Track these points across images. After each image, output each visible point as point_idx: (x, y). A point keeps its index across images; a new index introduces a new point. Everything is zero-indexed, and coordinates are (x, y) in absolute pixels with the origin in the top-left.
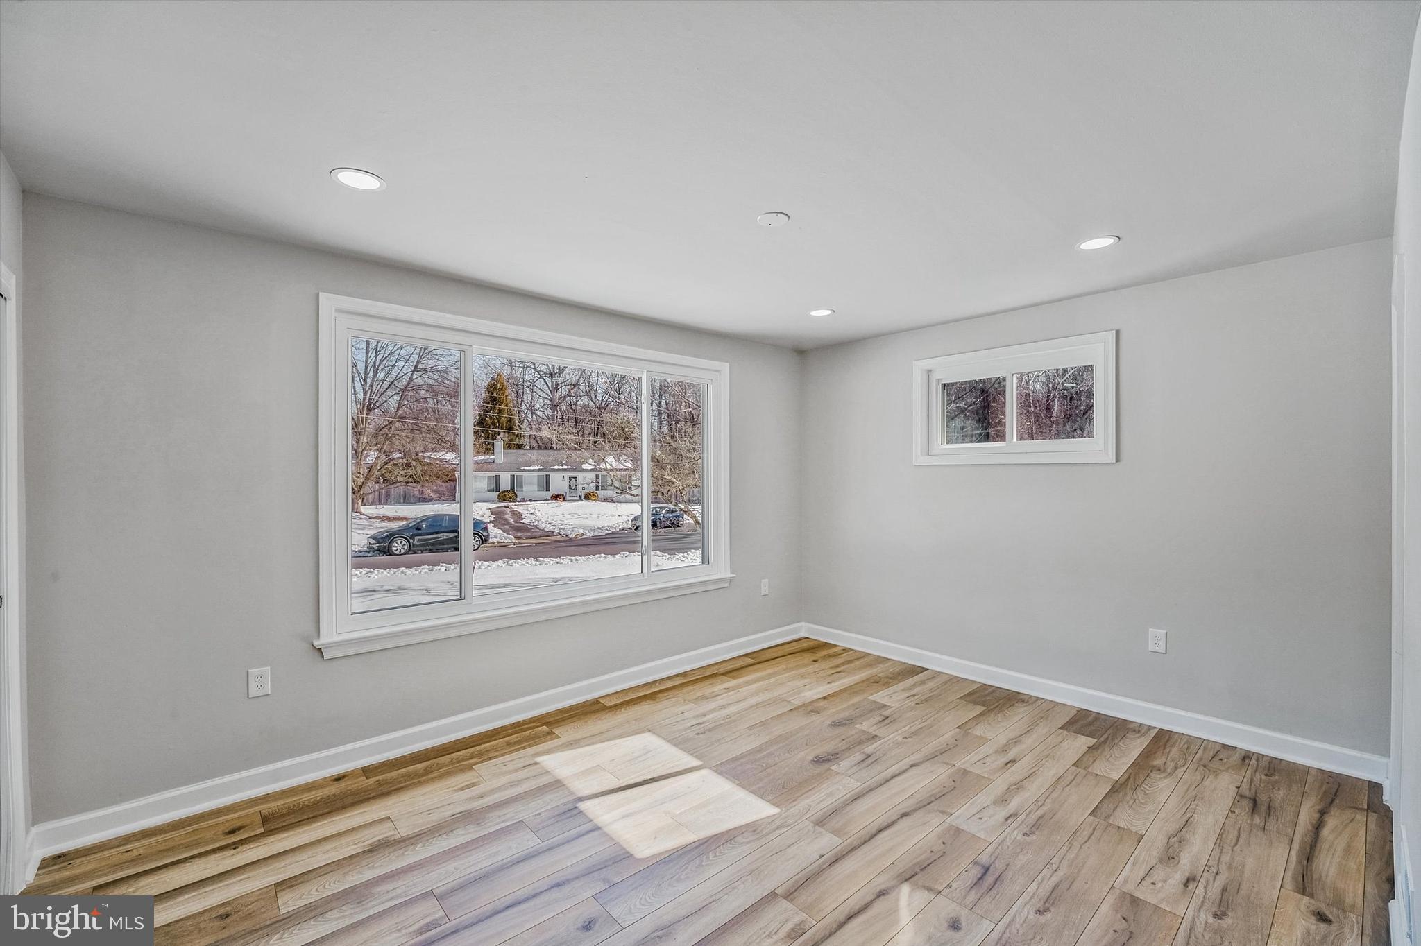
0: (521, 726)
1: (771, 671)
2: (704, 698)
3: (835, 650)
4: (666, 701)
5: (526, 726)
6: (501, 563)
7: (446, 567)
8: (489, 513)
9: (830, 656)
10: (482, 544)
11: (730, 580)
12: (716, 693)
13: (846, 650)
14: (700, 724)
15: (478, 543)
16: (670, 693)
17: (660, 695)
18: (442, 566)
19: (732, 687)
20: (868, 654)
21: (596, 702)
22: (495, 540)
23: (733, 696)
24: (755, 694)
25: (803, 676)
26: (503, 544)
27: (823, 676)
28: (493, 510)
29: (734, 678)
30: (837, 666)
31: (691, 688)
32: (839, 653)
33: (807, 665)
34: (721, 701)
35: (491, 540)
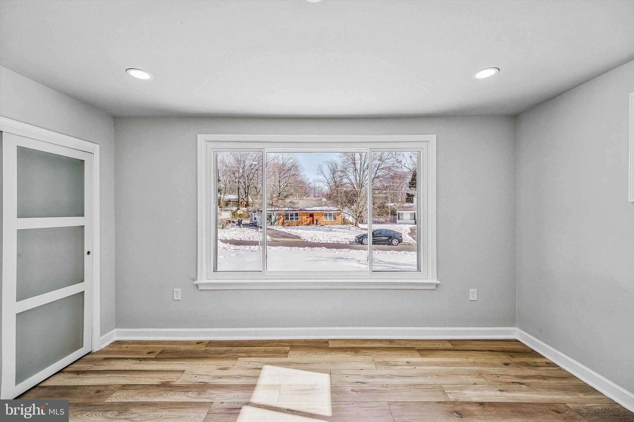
0: (281, 342)
1: (458, 360)
2: (387, 364)
3: (538, 360)
4: (362, 356)
5: (282, 344)
6: (402, 252)
7: (379, 252)
8: (409, 229)
9: (527, 365)
10: (399, 243)
11: (437, 285)
12: (398, 363)
13: (550, 364)
14: (363, 383)
15: (397, 242)
16: (369, 352)
17: (364, 351)
18: (377, 251)
19: (414, 363)
20: (573, 377)
21: (327, 342)
22: (406, 242)
23: (408, 370)
24: (425, 375)
25: (480, 375)
26: (410, 244)
27: (501, 382)
28: (411, 228)
29: (422, 356)
30: (525, 377)
31: (386, 352)
32: (539, 364)
33: (495, 365)
34: (394, 371)
35: (403, 241)
